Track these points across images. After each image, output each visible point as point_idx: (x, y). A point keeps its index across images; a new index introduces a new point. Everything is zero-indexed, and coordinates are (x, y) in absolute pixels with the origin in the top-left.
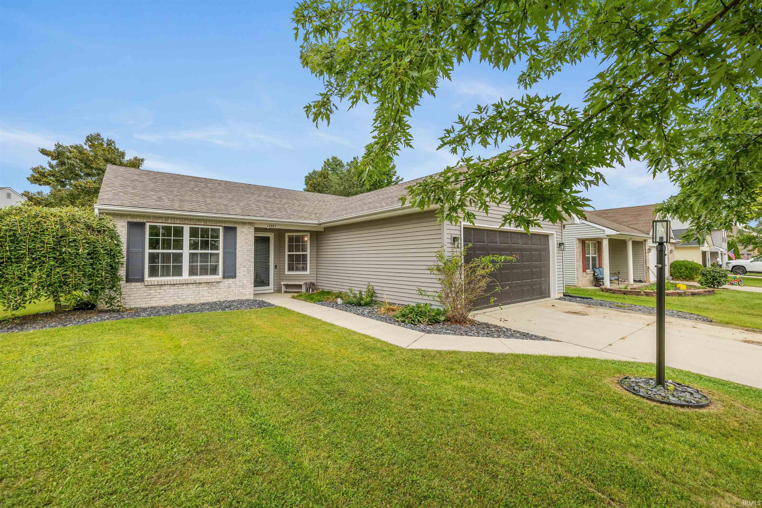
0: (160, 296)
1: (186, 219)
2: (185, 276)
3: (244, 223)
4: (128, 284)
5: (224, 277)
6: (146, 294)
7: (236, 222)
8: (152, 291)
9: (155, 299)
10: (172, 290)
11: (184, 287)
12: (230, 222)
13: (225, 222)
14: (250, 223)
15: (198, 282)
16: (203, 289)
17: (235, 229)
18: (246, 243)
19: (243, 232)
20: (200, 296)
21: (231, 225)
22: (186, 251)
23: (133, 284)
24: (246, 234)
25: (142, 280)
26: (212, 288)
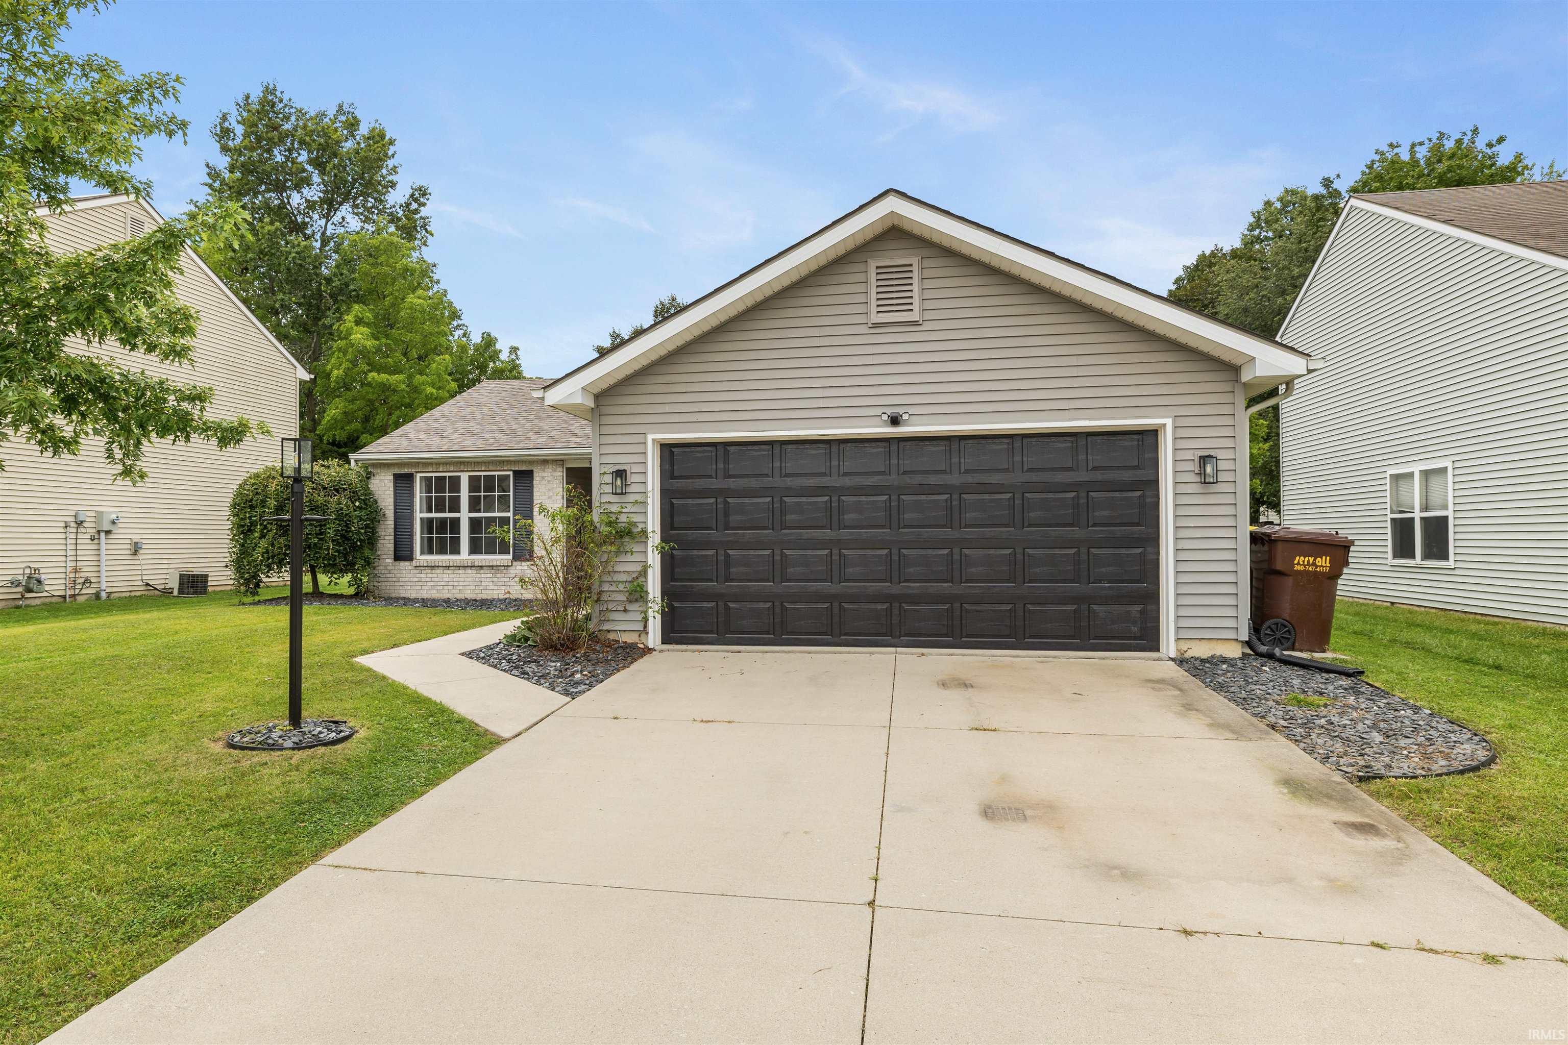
0: (432, 583)
1: (461, 463)
2: (465, 555)
3: (544, 462)
4: (397, 563)
5: (515, 558)
6: (416, 579)
7: (531, 462)
8: (423, 576)
9: (426, 587)
10: (447, 576)
11: (460, 572)
12: (523, 462)
13: (515, 462)
14: (558, 461)
15: (476, 564)
16: (486, 575)
17: (529, 474)
18: (549, 498)
19: (543, 478)
20: (481, 588)
21: (524, 468)
22: (465, 515)
23: (403, 564)
24: (549, 481)
25: (410, 558)
26: (498, 575)
